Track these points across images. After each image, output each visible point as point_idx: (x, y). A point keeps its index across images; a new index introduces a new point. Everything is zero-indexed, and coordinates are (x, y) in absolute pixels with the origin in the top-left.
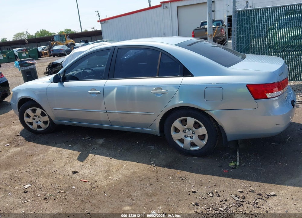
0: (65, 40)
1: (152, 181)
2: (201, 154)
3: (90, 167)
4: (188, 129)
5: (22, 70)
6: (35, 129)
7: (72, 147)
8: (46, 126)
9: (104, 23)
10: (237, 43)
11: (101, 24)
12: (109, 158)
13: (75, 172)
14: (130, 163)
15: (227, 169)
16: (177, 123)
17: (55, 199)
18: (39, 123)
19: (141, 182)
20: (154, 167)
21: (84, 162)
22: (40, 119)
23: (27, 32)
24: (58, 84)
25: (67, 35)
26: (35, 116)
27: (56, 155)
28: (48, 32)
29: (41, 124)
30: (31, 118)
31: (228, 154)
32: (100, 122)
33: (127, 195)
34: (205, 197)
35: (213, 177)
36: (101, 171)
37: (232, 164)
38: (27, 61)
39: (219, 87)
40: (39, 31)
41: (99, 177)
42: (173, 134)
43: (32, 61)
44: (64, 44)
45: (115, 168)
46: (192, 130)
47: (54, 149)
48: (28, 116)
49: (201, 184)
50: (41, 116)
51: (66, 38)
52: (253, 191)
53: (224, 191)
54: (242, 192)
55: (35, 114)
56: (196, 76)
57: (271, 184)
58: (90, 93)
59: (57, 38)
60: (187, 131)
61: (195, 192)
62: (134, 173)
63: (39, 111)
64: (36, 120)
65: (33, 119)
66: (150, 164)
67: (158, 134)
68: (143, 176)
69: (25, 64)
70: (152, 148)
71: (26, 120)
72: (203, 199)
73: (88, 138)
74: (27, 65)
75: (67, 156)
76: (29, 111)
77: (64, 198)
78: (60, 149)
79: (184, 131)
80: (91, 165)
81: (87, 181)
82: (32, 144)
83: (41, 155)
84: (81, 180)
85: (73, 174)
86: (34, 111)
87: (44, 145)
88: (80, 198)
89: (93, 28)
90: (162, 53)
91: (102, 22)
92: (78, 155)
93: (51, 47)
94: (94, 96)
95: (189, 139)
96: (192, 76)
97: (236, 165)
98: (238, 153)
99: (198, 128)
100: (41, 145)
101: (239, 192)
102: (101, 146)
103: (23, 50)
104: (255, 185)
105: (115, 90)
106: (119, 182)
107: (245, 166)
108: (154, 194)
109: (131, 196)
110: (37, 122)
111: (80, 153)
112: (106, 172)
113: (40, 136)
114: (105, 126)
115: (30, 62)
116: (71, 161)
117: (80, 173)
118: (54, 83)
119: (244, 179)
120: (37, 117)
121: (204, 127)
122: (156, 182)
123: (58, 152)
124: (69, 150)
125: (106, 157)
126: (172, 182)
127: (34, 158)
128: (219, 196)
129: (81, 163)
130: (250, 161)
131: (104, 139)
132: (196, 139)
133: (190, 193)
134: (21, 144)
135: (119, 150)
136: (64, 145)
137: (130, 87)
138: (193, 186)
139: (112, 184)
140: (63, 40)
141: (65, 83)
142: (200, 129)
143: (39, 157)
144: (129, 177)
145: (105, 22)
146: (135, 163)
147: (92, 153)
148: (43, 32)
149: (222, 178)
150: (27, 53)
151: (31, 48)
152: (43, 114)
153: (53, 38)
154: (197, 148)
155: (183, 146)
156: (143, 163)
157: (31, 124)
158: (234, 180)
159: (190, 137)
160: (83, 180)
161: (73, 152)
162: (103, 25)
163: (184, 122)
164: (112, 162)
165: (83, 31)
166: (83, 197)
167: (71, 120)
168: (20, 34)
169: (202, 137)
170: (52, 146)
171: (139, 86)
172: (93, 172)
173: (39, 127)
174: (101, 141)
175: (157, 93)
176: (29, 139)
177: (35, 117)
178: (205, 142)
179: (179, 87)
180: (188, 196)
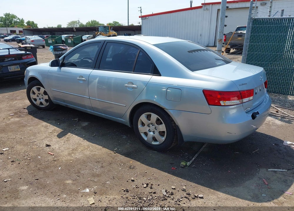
0: (109, 32)
1: (104, 165)
2: (160, 149)
3: (63, 143)
4: (152, 124)
5: (55, 54)
6: (38, 105)
7: (60, 125)
8: (47, 103)
9: (144, 19)
10: (248, 52)
11: (142, 19)
12: (82, 139)
13: (48, 146)
14: (97, 146)
15: (176, 167)
16: (143, 118)
17: (19, 163)
18: (42, 100)
19: (95, 164)
20: (114, 153)
21: (61, 139)
22: (42, 97)
23: (79, 21)
24: (57, 68)
25: (111, 27)
26: (39, 93)
27: (43, 129)
28: (98, 23)
29: (43, 101)
30: (36, 95)
31: (187, 154)
32: (84, 106)
33: (77, 171)
34: (139, 187)
35: (159, 171)
36: (69, 148)
37: (183, 163)
38: (60, 47)
39: (179, 88)
40: (90, 21)
41: (64, 153)
42: (140, 126)
43: (64, 47)
44: (107, 35)
45: (82, 148)
46: (155, 126)
47: (45, 124)
48: (34, 93)
49: (144, 175)
50: (43, 95)
51: (110, 29)
52: (184, 190)
53: (159, 185)
54: (174, 189)
55: (39, 92)
56: (164, 76)
57: (207, 187)
58: (79, 80)
59: (101, 28)
60: (151, 125)
61: (133, 181)
62: (95, 155)
63: (42, 90)
64: (40, 97)
65: (38, 96)
66: (113, 150)
67: (128, 124)
68: (100, 159)
69: (58, 49)
70: (124, 137)
71: (32, 96)
72: (136, 188)
73: (76, 119)
74: (59, 50)
75: (51, 131)
76: (34, 89)
77: (27, 164)
78: (49, 125)
79: (148, 126)
80: (64, 142)
81: (53, 154)
82: (31, 117)
83: (32, 127)
84: (49, 152)
85: (47, 146)
86: (39, 89)
87: (39, 119)
88: (39, 166)
89: (139, 23)
90: (140, 51)
91: (143, 18)
92: (60, 132)
93: (95, 37)
94: (81, 82)
95: (152, 133)
96: (160, 75)
97: (186, 165)
98: (196, 155)
99: (160, 125)
100: (37, 119)
101: (172, 188)
102: (84, 128)
103: (69, 37)
104: (191, 185)
105: (97, 79)
106: (77, 160)
107: (194, 167)
108: (98, 176)
109: (79, 172)
110: (40, 99)
111: (62, 131)
112: (73, 150)
113: (40, 112)
114: (89, 111)
115: (62, 48)
116: (51, 136)
117: (52, 147)
118: (51, 66)
119: (185, 179)
120: (41, 95)
121: (164, 125)
122: (107, 166)
123: (46, 127)
124: (55, 127)
125: (80, 138)
126: (120, 169)
127: (25, 129)
128: (151, 188)
129: (58, 139)
130: (202, 164)
131: (89, 122)
132: (157, 135)
133: (129, 180)
134: (22, 115)
135: (95, 134)
136: (54, 122)
137: (109, 78)
138: (136, 175)
139: (71, 160)
140: (106, 31)
141: (63, 68)
142: (160, 126)
143: (29, 128)
144: (88, 158)
145: (146, 19)
146: (101, 147)
147: (72, 133)
148: (94, 22)
149: (167, 174)
150: (72, 40)
151: (76, 36)
152: (45, 93)
153: (98, 29)
154: (157, 143)
155: (146, 139)
156: (108, 149)
157: (35, 100)
158: (175, 178)
159: (153, 131)
160: (50, 153)
161: (57, 129)
162: (144, 20)
163: (149, 117)
164: (82, 143)
165: (129, 24)
166: (42, 166)
167: (64, 101)
168: (73, 23)
169: (162, 133)
170: (44, 121)
171: (116, 79)
172: (62, 148)
173: (41, 103)
174: (85, 124)
175: (129, 87)
176: (30, 113)
177: (39, 95)
178: (163, 139)
179: (147, 84)
180: (126, 182)
